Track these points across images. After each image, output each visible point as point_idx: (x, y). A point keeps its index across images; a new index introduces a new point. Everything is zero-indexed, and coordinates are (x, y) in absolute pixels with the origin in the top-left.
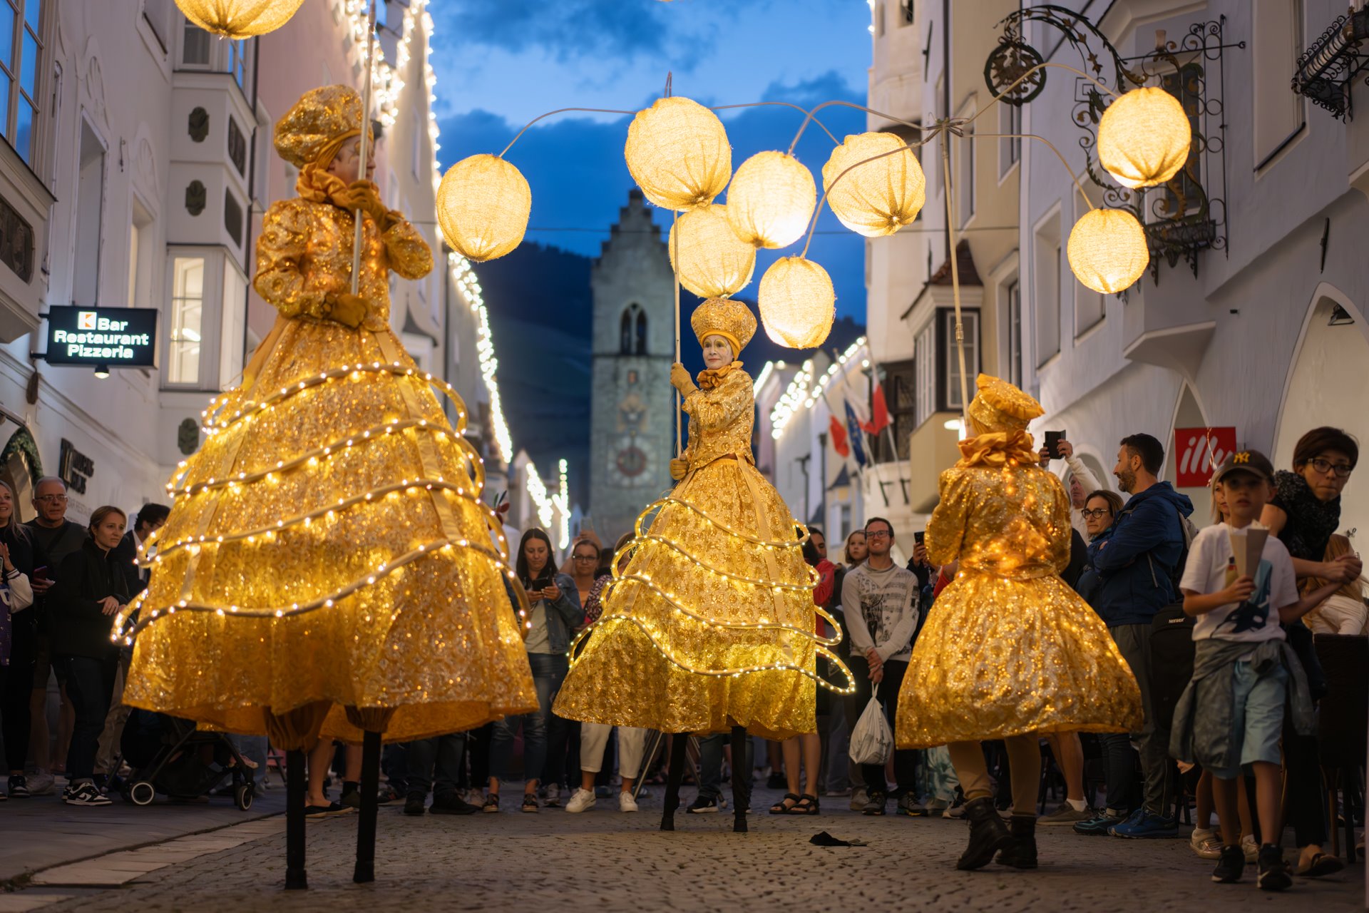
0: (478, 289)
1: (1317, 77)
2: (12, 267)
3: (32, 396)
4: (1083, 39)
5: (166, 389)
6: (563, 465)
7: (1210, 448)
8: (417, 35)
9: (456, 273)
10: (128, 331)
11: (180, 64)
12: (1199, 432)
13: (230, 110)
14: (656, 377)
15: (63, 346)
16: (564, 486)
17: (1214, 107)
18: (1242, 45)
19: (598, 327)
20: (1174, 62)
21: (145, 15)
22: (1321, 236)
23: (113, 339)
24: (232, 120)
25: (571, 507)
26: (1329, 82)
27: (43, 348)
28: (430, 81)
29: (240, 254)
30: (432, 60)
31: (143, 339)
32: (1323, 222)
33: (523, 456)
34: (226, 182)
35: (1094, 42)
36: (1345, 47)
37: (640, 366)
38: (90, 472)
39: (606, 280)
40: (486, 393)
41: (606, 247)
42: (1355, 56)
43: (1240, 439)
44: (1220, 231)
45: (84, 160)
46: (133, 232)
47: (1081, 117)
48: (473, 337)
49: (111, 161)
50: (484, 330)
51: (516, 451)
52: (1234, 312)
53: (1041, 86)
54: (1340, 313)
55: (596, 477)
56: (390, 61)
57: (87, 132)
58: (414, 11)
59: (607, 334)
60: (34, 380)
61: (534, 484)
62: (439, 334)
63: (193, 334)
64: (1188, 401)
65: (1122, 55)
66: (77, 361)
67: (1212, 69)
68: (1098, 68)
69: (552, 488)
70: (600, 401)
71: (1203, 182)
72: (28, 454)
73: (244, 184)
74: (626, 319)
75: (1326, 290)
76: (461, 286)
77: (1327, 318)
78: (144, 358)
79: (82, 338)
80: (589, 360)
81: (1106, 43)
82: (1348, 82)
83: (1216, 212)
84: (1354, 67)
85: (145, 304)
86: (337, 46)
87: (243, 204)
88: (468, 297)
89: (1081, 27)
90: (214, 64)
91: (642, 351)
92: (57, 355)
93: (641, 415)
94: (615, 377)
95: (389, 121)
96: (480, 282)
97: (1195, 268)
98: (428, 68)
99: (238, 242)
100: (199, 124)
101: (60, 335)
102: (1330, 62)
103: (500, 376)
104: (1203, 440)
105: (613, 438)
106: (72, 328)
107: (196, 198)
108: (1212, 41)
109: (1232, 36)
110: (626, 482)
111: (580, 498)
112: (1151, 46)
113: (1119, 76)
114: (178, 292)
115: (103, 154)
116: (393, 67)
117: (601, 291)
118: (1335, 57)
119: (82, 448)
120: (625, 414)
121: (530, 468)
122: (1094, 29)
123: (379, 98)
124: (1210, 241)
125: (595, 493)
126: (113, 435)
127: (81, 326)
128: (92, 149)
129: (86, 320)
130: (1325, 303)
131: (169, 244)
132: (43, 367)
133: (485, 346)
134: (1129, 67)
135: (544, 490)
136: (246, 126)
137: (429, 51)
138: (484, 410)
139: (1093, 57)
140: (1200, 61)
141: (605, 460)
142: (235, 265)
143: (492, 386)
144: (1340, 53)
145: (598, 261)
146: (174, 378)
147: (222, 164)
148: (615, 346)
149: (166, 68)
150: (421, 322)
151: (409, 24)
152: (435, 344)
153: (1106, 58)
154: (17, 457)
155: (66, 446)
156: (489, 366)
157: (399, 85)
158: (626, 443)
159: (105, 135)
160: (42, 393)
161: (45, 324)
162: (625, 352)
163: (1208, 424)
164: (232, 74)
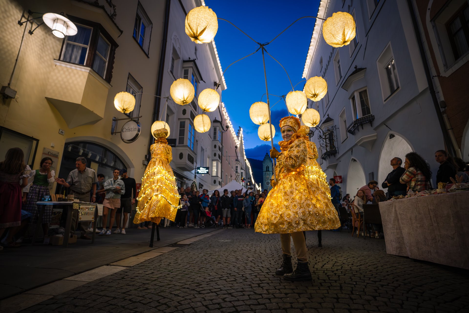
0: (249, 164)
1: (350, 130)
2: (191, 162)
3: (195, 177)
4: (318, 129)
5: (212, 176)
6: (260, 184)
7: (338, 179)
8: (241, 137)
9: (247, 163)
10: (206, 170)
11: (213, 140)
12: (337, 176)
13: (219, 145)
14: (270, 173)
15: (199, 172)
16: (260, 186)
17: (335, 136)
18: (338, 128)
19: (263, 168)
20: (330, 131)
21: (209, 135)
22: (351, 151)
23: (204, 171)
24: (219, 146)
25: (261, 189)
26: (351, 130)
27: (196, 172)
28: (243, 142)
29: (220, 161)
30: (243, 139)
31: (207, 171)
32: (351, 149)
33: (255, 183)
34: (218, 153)
35: (320, 129)
36: (354, 126)
37: (268, 172)
38: (203, 186)
39: (264, 163)
40: (251, 176)
41: (264, 159)
42: (355, 127)
43: (342, 177)
44: (337, 151)
45: (202, 151)
46: (208, 159)
47: (319, 138)
48: (249, 170)
49: (205, 151)
50: (250, 169)
51: (255, 182)
52: (340, 161)
53: (313, 135)
54: (355, 160)
55: (264, 185)
56: (238, 139)
57: (202, 147)
58: (241, 134)
59: (265, 169)
60: (195, 176)
61: (257, 186)
62: (245, 170)
63: (215, 170)
64: (335, 173)
65: (323, 131)
66: (200, 173)
67: (335, 132)
68: (320, 132)
69: (259, 186)
70: (264, 177)
71: (335, 145)
72: (195, 185)
73: (221, 153)
74: (267, 167)
75: (353, 157)
76: (247, 164)
77: (353, 161)
78: (208, 173)
79: (201, 171)
80: (263, 172)
81: (321, 129)
82: (354, 130)
83: (337, 149)
84: (355, 128)
85: (208, 166)
86: (232, 138)
87: (221, 155)
88: (248, 165)
89: (318, 128)
90: (217, 140)
91: (269, 171)
92: (198, 173)
93: (269, 178)
94: (266, 174)
95: (238, 146)
96: (250, 164)
97: (335, 156)
98: (243, 140)
99: (220, 159)
100: (215, 146)
101: (198, 170)
102: (352, 128)
103: (252, 174)
104: (338, 177)
105: (266, 180)
106: (199, 169)
107: (215, 155)
108: (334, 128)
109: (337, 127)
110: (267, 185)
111: (262, 188)
112: (327, 129)
113: (323, 133)
114: (213, 165)
115: (204, 150)
116: (239, 140)
117: (264, 164)
118: (352, 127)
119: (202, 183)
120: (267, 178)
121: (256, 184)
122: (320, 128)
123: (237, 143)
124: (336, 153)
125: (264, 187)
126: (206, 182)
127: (200, 169)
128: (202, 150)
129: (201, 168)
130: (353, 159)
131: (212, 160)
132: (197, 174)
133: (251, 171)
134: (324, 132)
135: (258, 187)
136: (221, 146)
137: (243, 138)
138: (251, 178)
139: (320, 131)
140: (333, 131)
141: (265, 183)
142: (220, 162)
143: (252, 175)
144: (353, 126)
145: (263, 161)
146: (213, 175)
147: (218, 151)
148: (266, 170)
149: (211, 141)
150: (243, 168)
151: (240, 135)
152: (244, 171)
153: (321, 131)
154: (194, 185)
155: (200, 183)
156: (251, 173)
157: (239, 142)
158: (267, 181)
159: (204, 148)
160: (197, 177)
161: (197, 169)
162: (267, 171)
163: (338, 175)
164: (219, 141)
